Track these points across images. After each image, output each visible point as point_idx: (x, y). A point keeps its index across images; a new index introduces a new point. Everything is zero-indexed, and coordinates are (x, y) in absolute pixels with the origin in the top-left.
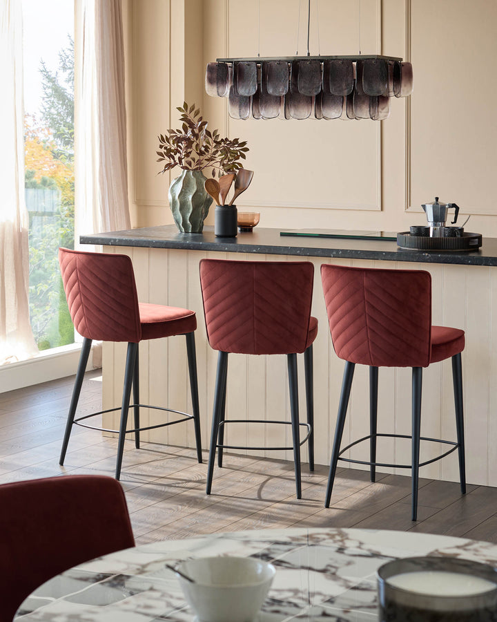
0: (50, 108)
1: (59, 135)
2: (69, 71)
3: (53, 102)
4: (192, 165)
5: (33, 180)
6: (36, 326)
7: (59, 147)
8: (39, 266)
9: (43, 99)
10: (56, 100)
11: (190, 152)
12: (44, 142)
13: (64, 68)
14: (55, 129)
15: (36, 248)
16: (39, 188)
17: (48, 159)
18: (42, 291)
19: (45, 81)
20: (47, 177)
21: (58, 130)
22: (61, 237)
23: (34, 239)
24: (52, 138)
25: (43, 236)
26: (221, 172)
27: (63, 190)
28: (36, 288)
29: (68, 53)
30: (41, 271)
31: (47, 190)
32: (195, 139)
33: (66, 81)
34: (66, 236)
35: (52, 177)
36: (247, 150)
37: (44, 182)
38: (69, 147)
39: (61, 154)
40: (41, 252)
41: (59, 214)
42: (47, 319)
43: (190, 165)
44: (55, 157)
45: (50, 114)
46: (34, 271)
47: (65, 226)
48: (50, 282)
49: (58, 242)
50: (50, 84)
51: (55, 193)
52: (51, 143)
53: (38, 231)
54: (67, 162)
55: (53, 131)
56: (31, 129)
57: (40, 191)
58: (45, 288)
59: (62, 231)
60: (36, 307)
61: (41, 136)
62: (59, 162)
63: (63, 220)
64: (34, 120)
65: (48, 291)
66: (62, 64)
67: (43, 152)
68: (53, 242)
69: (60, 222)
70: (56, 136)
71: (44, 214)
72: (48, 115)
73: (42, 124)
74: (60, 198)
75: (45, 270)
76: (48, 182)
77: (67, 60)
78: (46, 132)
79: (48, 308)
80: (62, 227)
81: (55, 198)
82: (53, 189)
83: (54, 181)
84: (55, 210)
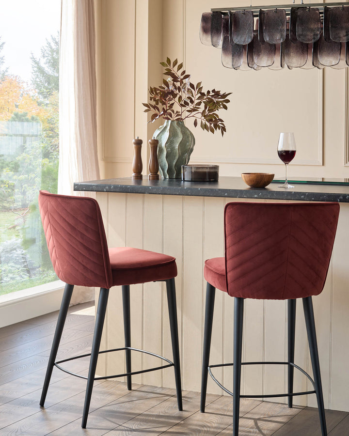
0: (36, 78)
1: (41, 93)
2: (46, 58)
3: (38, 75)
4: (173, 116)
5: (27, 117)
6: (28, 197)
7: (41, 100)
8: (30, 164)
9: (32, 73)
10: (39, 74)
11: (173, 104)
12: (33, 97)
13: (44, 57)
14: (39, 89)
15: (28, 154)
16: (30, 122)
17: (35, 106)
18: (31, 178)
19: (33, 64)
20: (34, 116)
21: (40, 90)
22: (42, 148)
23: (27, 149)
24: (37, 94)
25: (32, 148)
26: (204, 122)
27: (43, 123)
28: (28, 176)
29: (46, 48)
30: (31, 167)
31: (35, 123)
32: (177, 91)
33: (45, 64)
34: (44, 147)
35: (37, 116)
36: (228, 101)
37: (33, 118)
38: (46, 99)
39: (42, 103)
40: (31, 157)
41: (41, 135)
42: (34, 193)
43: (171, 116)
44: (38, 105)
45: (36, 81)
46: (27, 167)
47: (44, 142)
48: (36, 173)
49: (40, 151)
50: (36, 65)
51: (39, 124)
52: (37, 97)
53: (30, 145)
54: (45, 107)
55: (37, 90)
56: (26, 89)
57: (31, 123)
58: (33, 176)
59: (42, 145)
60: (28, 186)
61: (31, 94)
62: (41, 108)
63: (43, 139)
64: (27, 85)
65: (35, 178)
66: (42, 54)
67: (32, 102)
68: (37, 151)
69: (41, 140)
70: (39, 93)
71: (33, 136)
72: (34, 83)
73: (32, 87)
74: (42, 127)
75: (33, 166)
76: (35, 119)
77: (45, 52)
78: (34, 91)
79: (35, 187)
80: (43, 143)
81: (39, 127)
82: (38, 122)
83: (38, 118)
84: (39, 133)
